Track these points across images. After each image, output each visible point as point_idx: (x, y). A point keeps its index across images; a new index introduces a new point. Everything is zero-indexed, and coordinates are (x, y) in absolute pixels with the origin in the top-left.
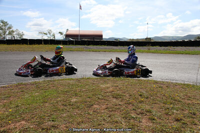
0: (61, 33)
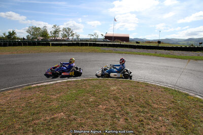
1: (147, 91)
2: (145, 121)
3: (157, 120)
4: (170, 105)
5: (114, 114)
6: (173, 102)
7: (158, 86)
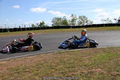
0: (115, 19)
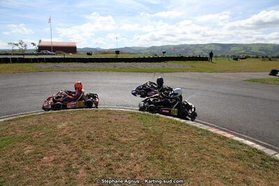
0: (34, 44)
1: (110, 122)
2: (113, 163)
3: (128, 158)
4: (141, 134)
5: (69, 165)
6: (144, 129)
7: (123, 111)
